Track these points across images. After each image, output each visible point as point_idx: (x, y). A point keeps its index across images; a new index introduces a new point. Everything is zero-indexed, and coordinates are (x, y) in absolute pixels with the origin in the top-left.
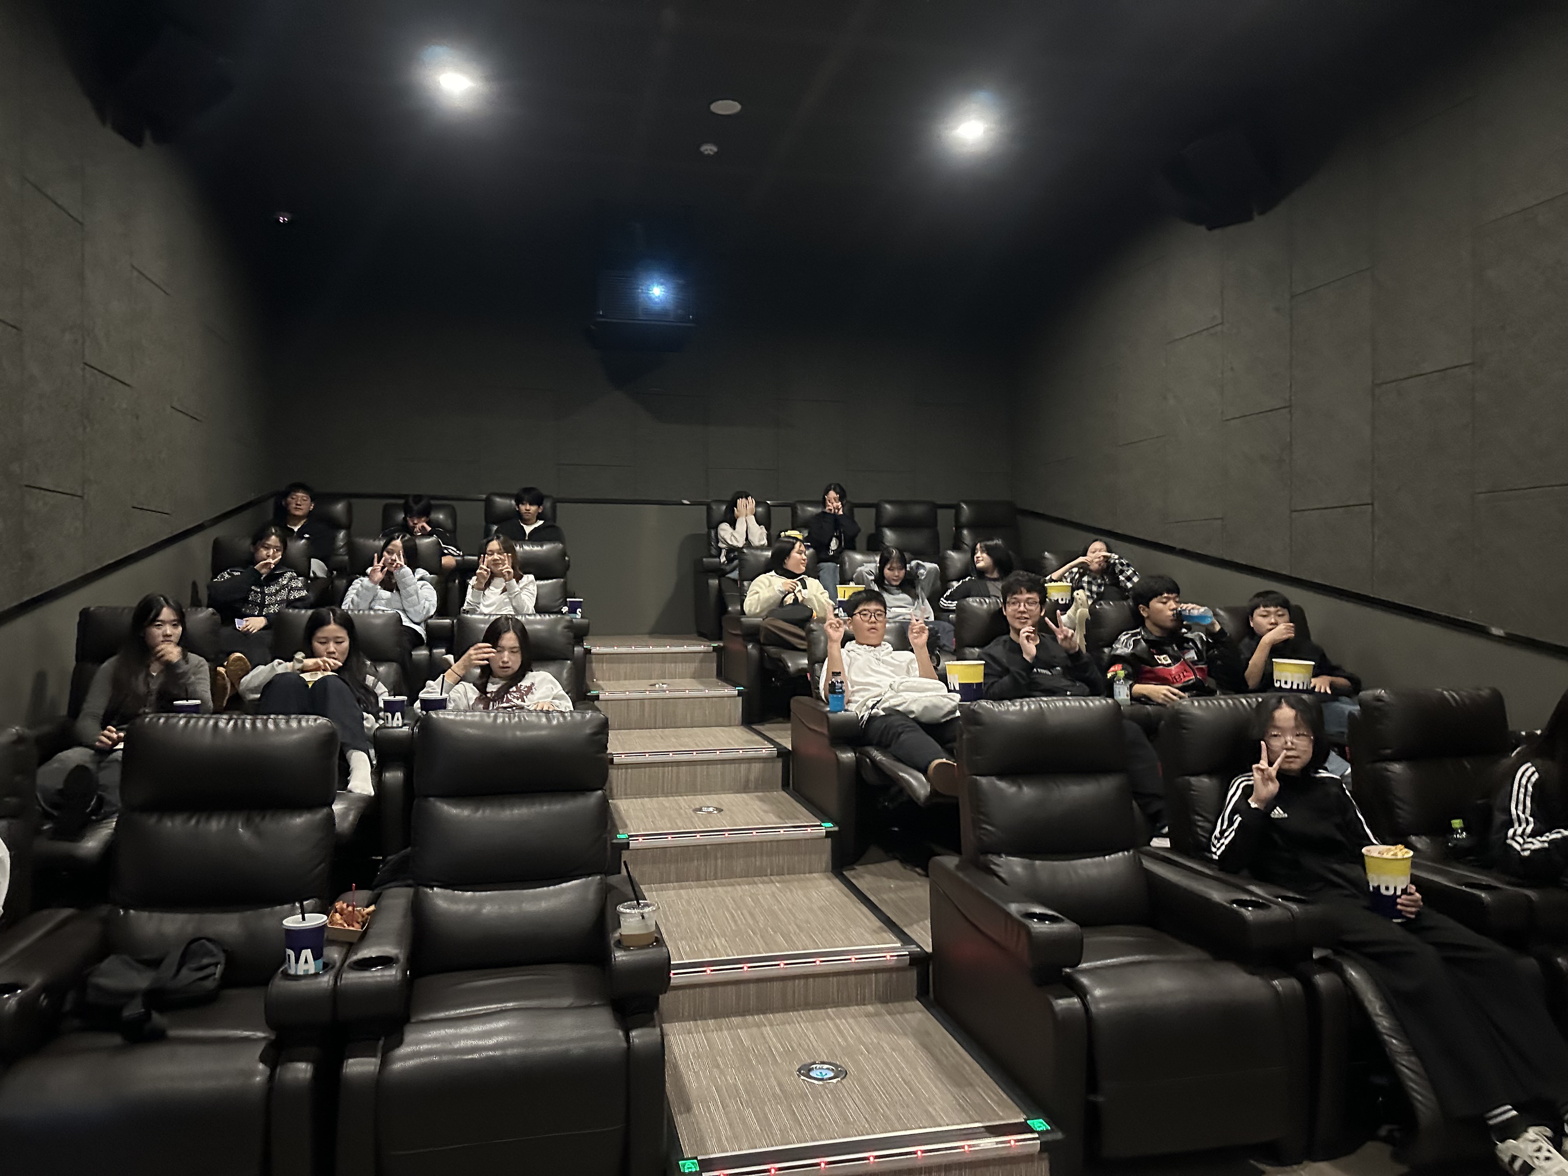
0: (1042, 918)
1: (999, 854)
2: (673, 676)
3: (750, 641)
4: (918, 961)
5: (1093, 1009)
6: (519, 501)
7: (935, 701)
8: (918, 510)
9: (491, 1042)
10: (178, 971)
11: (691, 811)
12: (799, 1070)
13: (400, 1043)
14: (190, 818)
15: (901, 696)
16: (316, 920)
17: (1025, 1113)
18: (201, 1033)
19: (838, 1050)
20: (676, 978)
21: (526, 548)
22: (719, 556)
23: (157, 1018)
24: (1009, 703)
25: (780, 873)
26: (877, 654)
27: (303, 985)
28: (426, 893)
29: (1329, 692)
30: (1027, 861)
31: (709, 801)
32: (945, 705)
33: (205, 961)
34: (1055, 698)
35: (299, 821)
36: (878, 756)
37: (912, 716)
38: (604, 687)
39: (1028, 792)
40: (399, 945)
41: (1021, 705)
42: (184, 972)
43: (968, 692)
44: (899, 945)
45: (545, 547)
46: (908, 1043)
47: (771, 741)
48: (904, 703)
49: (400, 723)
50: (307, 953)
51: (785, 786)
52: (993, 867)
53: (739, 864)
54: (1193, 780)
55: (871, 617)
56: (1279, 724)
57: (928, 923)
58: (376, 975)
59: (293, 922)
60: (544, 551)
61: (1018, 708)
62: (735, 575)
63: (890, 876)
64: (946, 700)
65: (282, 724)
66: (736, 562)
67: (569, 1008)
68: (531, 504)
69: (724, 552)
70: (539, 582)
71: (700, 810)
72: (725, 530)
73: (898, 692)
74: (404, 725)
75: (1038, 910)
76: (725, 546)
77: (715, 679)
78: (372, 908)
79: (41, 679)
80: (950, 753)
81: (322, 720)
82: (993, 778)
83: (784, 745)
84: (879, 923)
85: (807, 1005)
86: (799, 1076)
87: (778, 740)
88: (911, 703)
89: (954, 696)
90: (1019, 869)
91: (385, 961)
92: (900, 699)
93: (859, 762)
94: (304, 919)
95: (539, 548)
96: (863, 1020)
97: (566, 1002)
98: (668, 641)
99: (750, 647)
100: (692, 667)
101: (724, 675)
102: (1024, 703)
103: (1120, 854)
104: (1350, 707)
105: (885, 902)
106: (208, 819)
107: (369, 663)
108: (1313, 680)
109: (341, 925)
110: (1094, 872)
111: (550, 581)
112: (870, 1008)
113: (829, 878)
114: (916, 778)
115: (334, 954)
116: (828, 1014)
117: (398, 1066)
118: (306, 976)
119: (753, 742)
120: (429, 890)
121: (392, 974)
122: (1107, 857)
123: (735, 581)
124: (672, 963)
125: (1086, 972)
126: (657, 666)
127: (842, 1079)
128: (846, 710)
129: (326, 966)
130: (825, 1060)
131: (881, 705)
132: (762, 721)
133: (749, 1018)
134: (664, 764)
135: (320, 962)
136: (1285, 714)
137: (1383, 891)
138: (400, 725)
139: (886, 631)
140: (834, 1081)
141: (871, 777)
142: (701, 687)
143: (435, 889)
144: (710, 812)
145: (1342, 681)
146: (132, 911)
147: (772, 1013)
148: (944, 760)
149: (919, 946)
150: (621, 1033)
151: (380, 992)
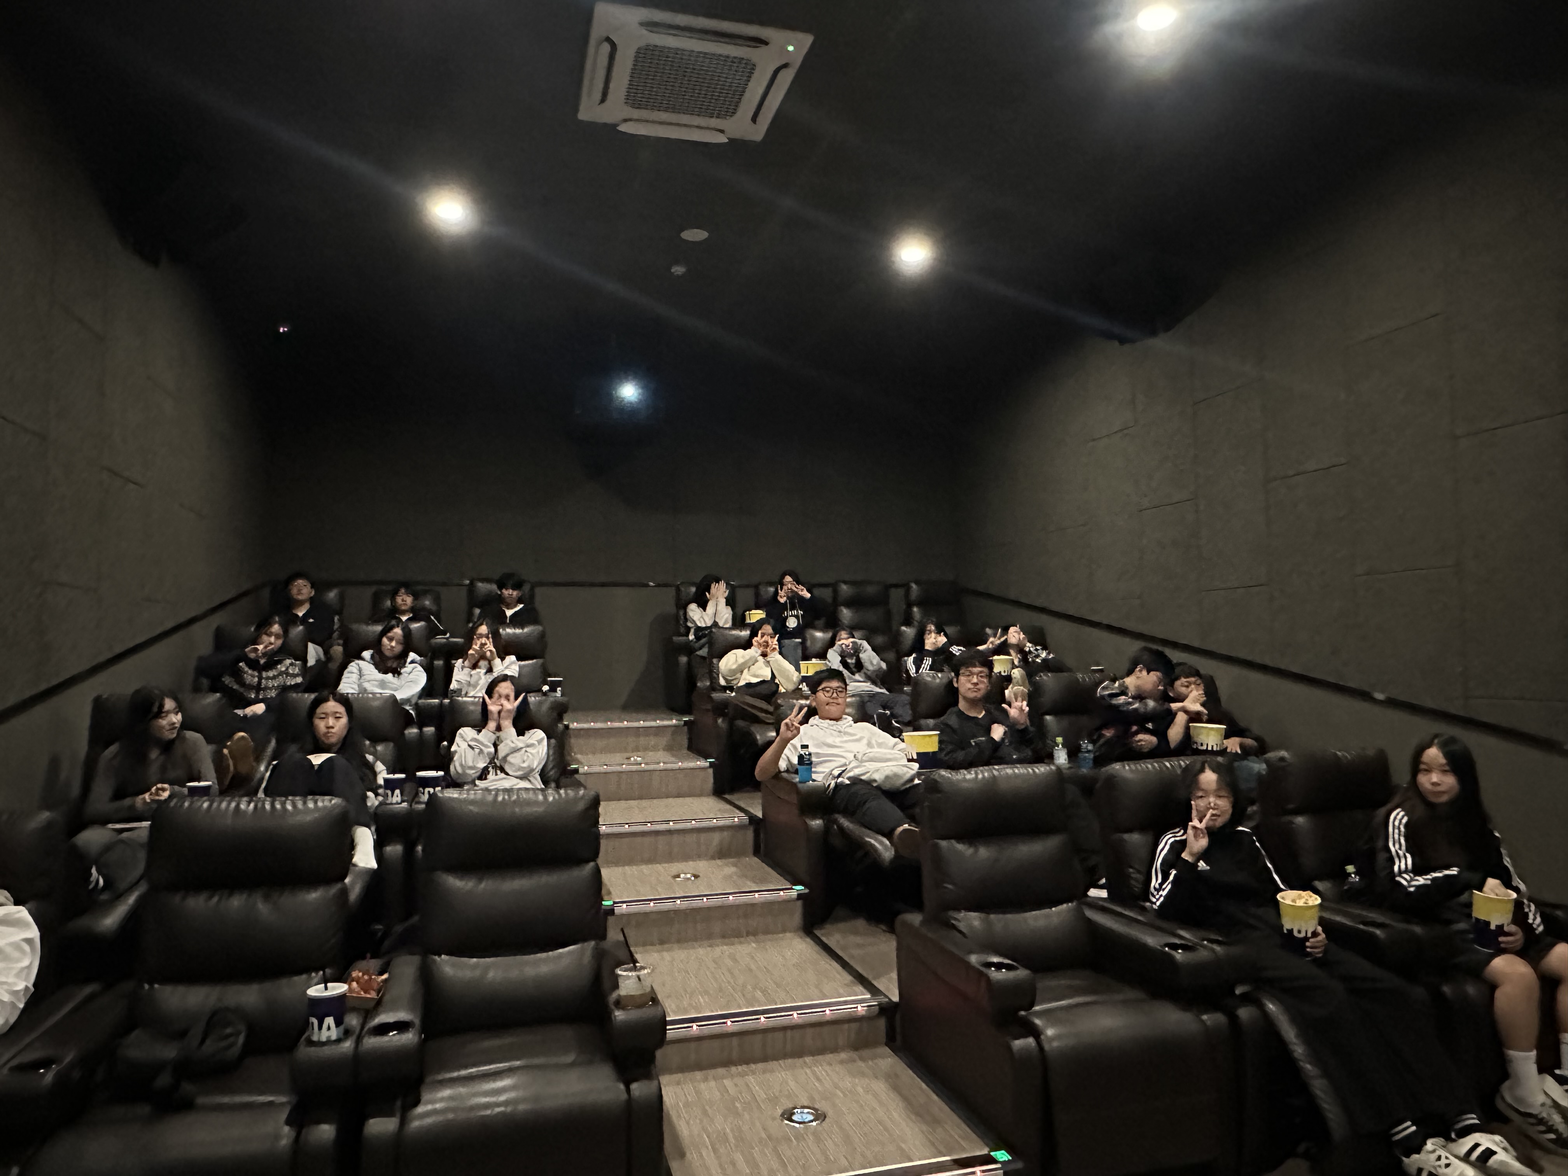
0: (999, 966)
1: (958, 910)
2: (646, 749)
3: (720, 715)
4: (886, 1010)
5: (1047, 1047)
6: (501, 586)
7: (896, 770)
8: (871, 590)
9: (502, 1098)
10: (203, 1041)
11: (669, 878)
12: (782, 1115)
13: (417, 1102)
14: (211, 897)
15: (865, 766)
16: (338, 989)
17: (987, 1145)
18: (226, 1100)
19: (817, 1097)
20: (672, 1033)
21: (509, 631)
22: (687, 635)
23: (187, 1087)
24: (965, 772)
25: (755, 934)
26: (839, 727)
27: (327, 1051)
28: (435, 961)
29: (1239, 752)
30: (983, 915)
31: (686, 869)
32: (905, 774)
33: (229, 1031)
34: (1006, 766)
35: (314, 896)
36: (845, 822)
37: (875, 785)
38: (583, 761)
39: (984, 853)
40: (412, 1009)
41: (976, 774)
42: (208, 1042)
43: (924, 760)
44: (869, 996)
45: (526, 630)
46: (880, 1087)
47: (741, 809)
48: (868, 772)
49: (399, 799)
50: (330, 1021)
51: (757, 852)
52: (953, 922)
53: (717, 927)
54: (1126, 836)
55: (833, 693)
56: (1203, 786)
57: (894, 975)
58: (393, 1038)
59: (316, 991)
60: (526, 633)
61: (973, 776)
62: (704, 652)
63: (856, 933)
64: (905, 769)
65: (300, 805)
66: (704, 640)
67: (573, 1065)
68: (513, 589)
69: (692, 631)
70: (520, 663)
71: (678, 876)
72: (694, 611)
73: (862, 761)
74: (403, 801)
75: (996, 960)
76: (693, 625)
77: (685, 751)
78: (385, 976)
79: (54, 764)
80: (912, 819)
81: (335, 801)
82: (953, 841)
83: (755, 813)
84: (849, 978)
85: (785, 1056)
86: (782, 1121)
87: (747, 808)
88: (873, 773)
89: (913, 765)
90: (976, 923)
91: (401, 1026)
92: (863, 768)
93: (827, 829)
94: (326, 988)
95: (521, 631)
96: (838, 1068)
97: (570, 1058)
98: (640, 716)
99: (720, 721)
100: (663, 741)
101: (696, 748)
102: (979, 772)
103: (1065, 905)
104: (1258, 767)
105: (852, 957)
106: (231, 895)
107: (367, 742)
108: (1225, 741)
109: (358, 993)
110: (1042, 923)
111: (530, 662)
112: (843, 1055)
113: (801, 938)
114: (881, 843)
115: (353, 1020)
116: (805, 1062)
117: (416, 1124)
118: (329, 1042)
119: (725, 811)
120: (436, 958)
121: (409, 1038)
122: (1053, 909)
123: (703, 658)
124: (667, 1019)
125: (1039, 1014)
126: (631, 739)
127: (821, 1122)
128: (814, 781)
129: (347, 1033)
130: (806, 1104)
131: (846, 774)
132: (732, 791)
133: (733, 1069)
134: (643, 834)
135: (342, 1028)
136: (1209, 777)
137: (1296, 933)
138: (399, 801)
139: (848, 705)
140: (814, 1124)
141: (837, 842)
142: (673, 759)
143: (443, 956)
144: (689, 879)
145: (1249, 742)
146: (156, 986)
147: (754, 1063)
148: (906, 826)
149: (886, 996)
150: (622, 1086)
151: (400, 1055)
